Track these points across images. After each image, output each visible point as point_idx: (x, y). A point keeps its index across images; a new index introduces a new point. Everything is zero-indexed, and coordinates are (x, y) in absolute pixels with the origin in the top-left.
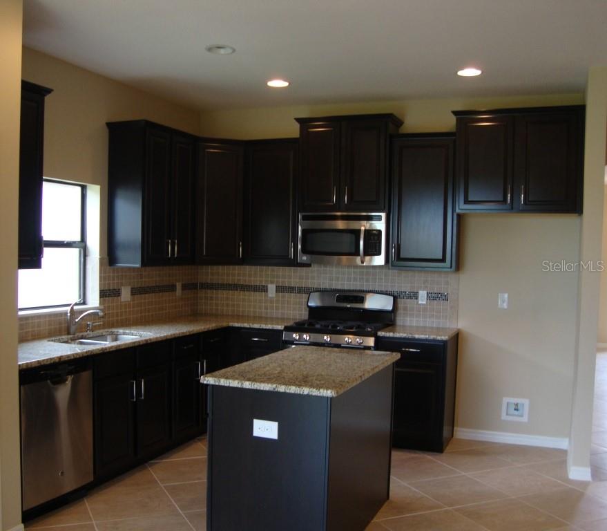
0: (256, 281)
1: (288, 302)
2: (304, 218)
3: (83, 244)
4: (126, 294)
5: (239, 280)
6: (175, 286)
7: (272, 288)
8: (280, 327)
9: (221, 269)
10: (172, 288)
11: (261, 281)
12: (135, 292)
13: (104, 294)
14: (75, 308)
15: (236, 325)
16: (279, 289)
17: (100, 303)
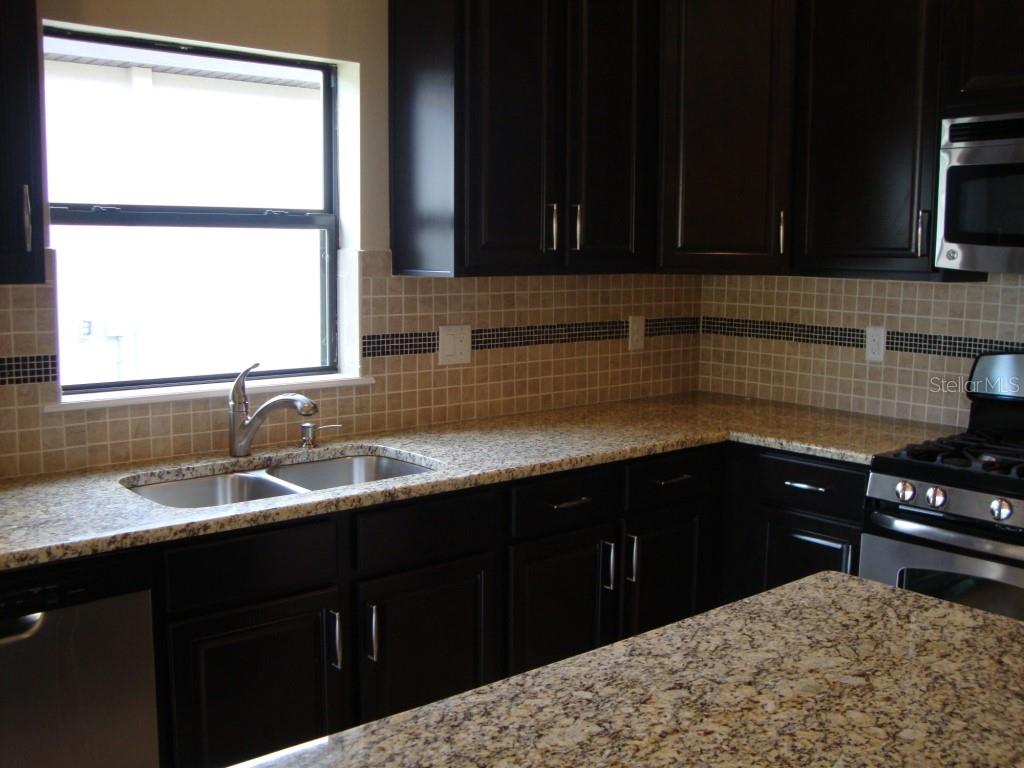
0: (836, 316)
1: (920, 379)
2: (957, 134)
3: (330, 219)
4: (454, 346)
5: (794, 313)
6: (624, 325)
7: (876, 338)
8: (863, 458)
9: (752, 283)
10: (616, 330)
11: (849, 318)
12: (481, 340)
13: (372, 346)
14: (250, 384)
15: (748, 438)
16: (897, 341)
17: (364, 371)
